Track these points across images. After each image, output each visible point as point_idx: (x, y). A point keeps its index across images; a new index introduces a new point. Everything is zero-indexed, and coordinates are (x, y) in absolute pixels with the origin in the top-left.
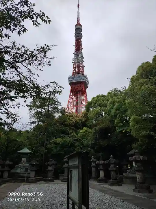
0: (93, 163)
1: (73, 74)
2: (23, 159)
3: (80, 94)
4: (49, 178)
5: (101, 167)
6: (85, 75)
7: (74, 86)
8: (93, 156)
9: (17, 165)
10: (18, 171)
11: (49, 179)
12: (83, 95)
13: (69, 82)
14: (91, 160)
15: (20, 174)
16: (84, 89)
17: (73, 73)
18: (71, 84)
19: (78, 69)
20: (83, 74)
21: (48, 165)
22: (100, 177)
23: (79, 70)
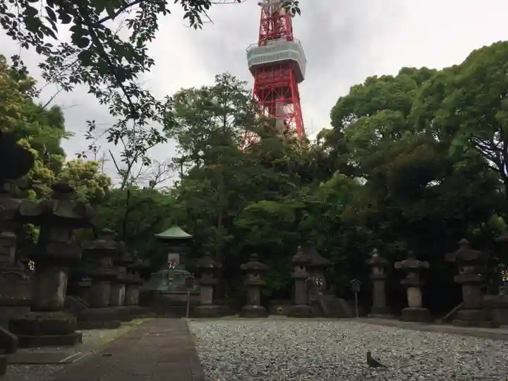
0: (376, 270)
1: (260, 39)
2: (171, 256)
3: (282, 98)
4: (255, 307)
5: (411, 276)
6: (295, 41)
7: (263, 76)
8: (375, 250)
9: (156, 272)
10: (163, 287)
11: (255, 309)
12: (290, 102)
13: (249, 63)
14: (372, 261)
15: (168, 296)
16: (291, 85)
17: (261, 36)
18: (255, 70)
19: (275, 24)
20: (290, 39)
21: (250, 271)
22: (408, 306)
23: (277, 27)
